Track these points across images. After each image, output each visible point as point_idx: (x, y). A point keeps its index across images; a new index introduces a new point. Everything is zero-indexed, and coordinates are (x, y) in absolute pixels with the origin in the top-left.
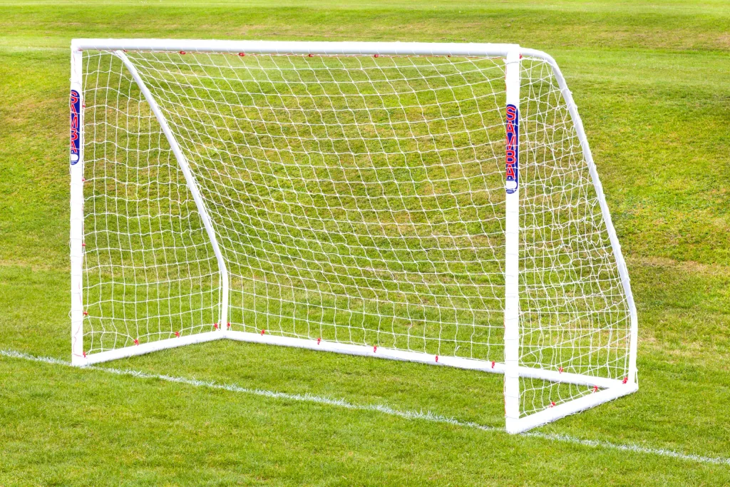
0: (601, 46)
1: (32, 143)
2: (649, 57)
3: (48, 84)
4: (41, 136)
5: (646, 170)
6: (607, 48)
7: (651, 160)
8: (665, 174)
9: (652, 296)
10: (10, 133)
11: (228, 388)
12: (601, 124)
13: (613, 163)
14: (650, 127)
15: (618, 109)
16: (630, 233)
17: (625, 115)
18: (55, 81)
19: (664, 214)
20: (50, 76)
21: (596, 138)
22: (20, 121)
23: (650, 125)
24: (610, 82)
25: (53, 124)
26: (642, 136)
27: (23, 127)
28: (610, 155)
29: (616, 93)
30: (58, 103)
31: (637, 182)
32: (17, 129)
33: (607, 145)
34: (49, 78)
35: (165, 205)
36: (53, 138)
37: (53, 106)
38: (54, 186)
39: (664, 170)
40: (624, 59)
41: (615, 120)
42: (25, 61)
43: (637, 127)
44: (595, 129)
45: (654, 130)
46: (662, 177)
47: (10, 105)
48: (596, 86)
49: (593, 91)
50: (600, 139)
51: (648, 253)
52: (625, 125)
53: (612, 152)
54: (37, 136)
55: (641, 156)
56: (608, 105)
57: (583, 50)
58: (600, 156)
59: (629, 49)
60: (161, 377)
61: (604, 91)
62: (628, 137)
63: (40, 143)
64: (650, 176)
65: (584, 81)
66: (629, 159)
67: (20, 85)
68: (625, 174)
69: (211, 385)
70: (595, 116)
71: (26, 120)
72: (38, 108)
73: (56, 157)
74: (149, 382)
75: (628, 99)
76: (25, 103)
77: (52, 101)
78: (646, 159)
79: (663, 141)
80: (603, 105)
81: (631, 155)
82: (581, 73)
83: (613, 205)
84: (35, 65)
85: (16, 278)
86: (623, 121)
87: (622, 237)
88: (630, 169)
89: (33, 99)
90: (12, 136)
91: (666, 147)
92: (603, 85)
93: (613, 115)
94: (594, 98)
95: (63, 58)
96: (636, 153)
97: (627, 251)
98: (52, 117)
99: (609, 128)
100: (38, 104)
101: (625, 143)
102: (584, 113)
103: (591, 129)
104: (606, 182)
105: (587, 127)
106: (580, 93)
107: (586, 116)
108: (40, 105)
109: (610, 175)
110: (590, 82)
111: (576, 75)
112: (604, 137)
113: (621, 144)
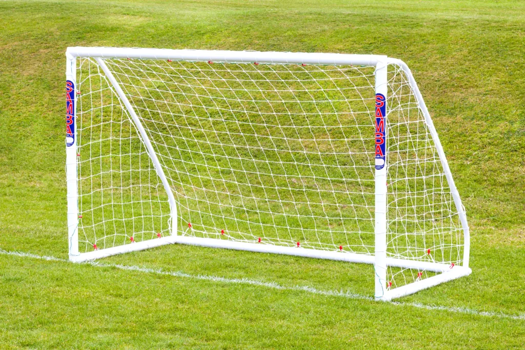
3: (13, 29)
4: (7, 73)
11: (174, 274)
12: (497, 56)
13: (508, 89)
15: (513, 44)
16: (522, 147)
17: (518, 48)
18: (19, 26)
20: (14, 22)
24: (505, 21)
25: (17, 63)
28: (505, 83)
29: (511, 30)
30: (22, 45)
33: (502, 74)
34: (14, 24)
35: (116, 130)
36: (17, 75)
37: (17, 48)
38: (19, 116)
41: (510, 53)
44: (491, 61)
48: (493, 24)
49: (491, 28)
50: (496, 69)
52: (519, 56)
53: (507, 80)
54: (4, 73)
56: (504, 40)
58: (496, 83)
60: (117, 266)
61: (499, 28)
63: (7, 79)
65: (483, 20)
68: (518, 98)
69: (159, 272)
70: (492, 49)
72: (4, 49)
73: (21, 91)
75: (521, 34)
77: (16, 43)
80: (499, 40)
82: (480, 14)
83: (508, 124)
86: (517, 53)
87: (516, 151)
92: (499, 24)
93: (508, 49)
94: (492, 34)
95: (26, 7)
97: (520, 162)
98: (16, 57)
99: (505, 59)
100: (4, 46)
101: (519, 72)
102: (482, 47)
103: (488, 61)
104: (501, 105)
105: (485, 59)
106: (479, 30)
107: (484, 50)
108: (6, 47)
109: (505, 99)
110: (488, 21)
111: (475, 16)
112: (500, 67)
113: (515, 73)
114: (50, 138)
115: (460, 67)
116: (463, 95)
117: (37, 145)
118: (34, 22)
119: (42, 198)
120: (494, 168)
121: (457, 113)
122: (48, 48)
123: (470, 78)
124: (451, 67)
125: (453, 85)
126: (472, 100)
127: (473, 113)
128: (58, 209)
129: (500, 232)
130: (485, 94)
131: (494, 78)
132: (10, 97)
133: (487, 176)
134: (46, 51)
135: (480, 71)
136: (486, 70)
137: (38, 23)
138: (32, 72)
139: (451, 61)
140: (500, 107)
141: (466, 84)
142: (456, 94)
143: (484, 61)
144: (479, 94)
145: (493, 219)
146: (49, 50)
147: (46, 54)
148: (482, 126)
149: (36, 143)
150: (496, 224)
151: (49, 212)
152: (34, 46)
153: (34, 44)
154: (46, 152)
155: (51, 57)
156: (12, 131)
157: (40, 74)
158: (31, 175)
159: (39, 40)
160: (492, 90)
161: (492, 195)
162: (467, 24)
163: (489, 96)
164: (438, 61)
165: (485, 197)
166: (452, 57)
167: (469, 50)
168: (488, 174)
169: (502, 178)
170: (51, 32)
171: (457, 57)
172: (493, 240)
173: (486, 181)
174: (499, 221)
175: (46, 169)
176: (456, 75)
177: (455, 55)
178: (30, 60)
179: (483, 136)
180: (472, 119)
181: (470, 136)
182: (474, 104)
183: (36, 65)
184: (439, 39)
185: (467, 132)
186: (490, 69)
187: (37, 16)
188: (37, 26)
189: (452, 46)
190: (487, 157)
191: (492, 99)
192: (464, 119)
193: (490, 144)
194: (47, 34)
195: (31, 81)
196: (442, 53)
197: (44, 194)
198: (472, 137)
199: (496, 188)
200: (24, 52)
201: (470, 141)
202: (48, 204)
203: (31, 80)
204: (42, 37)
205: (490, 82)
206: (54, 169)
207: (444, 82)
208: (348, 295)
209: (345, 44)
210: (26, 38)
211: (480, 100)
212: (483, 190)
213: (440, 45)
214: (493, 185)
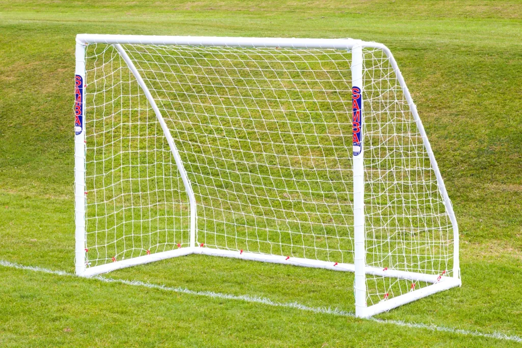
0: (466, 17)
1: (21, 97)
2: (505, 25)
3: (35, 50)
4: (28, 91)
5: (504, 115)
6: (471, 19)
7: (507, 108)
8: (518, 118)
9: (509, 215)
10: (4, 88)
11: (176, 290)
12: (467, 79)
13: (477, 110)
14: (506, 81)
15: (481, 67)
16: (491, 165)
17: (486, 72)
18: (40, 47)
19: (519, 149)
20: (35, 43)
21: (463, 91)
22: (12, 79)
23: (506, 79)
24: (473, 46)
25: (37, 81)
26: (499, 89)
27: (14, 84)
28: (474, 104)
29: (478, 54)
30: (42, 64)
31: (497, 125)
32: (9, 85)
33: (472, 96)
34: (35, 45)
35: (125, 145)
36: (37, 92)
37: (38, 67)
38: (38, 131)
39: (518, 115)
40: (484, 27)
41: (478, 76)
42: (17, 31)
43: (496, 81)
44: (462, 83)
45: (509, 83)
46: (516, 120)
47: (4, 66)
48: (463, 49)
49: (460, 53)
50: (466, 91)
51: (506, 181)
52: (486, 79)
53: (476, 101)
54: (25, 91)
55: (499, 105)
56: (472, 64)
57: (452, 20)
58: (467, 104)
59: (489, 19)
60: (123, 281)
61: (468, 53)
62: (489, 89)
63: (27, 96)
64: (506, 120)
65: (453, 45)
66: (490, 107)
67: (12, 51)
68: (486, 119)
69: (162, 288)
70: (462, 73)
71: (16, 78)
72: (26, 68)
73: (39, 107)
74: (113, 286)
75: (488, 59)
76: (16, 65)
77: (37, 63)
78: (503, 107)
79: (516, 92)
80: (468, 64)
81: (491, 104)
82: (451, 38)
83: (478, 143)
84: (24, 34)
85: (7, 203)
86: (485, 77)
87: (486, 168)
88: (491, 114)
89: (22, 62)
90: (6, 91)
91: (519, 97)
92: (468, 48)
93: (476, 72)
94: (462, 58)
95: (46, 29)
96: (495, 101)
97: (490, 180)
98: (37, 76)
99: (473, 82)
100: (26, 66)
101: (486, 94)
102: (453, 71)
103: (459, 83)
104: (471, 125)
105: (456, 81)
106: (450, 55)
107: (455, 73)
108: (28, 66)
109: (475, 119)
110: (458, 46)
111: (446, 40)
112: (470, 90)
113: (483, 95)
114: (65, 152)
115: (434, 89)
116: (437, 115)
117: (53, 158)
118: (53, 43)
119: (56, 211)
120: (466, 184)
121: (431, 132)
122: (65, 67)
123: (443, 99)
124: (426, 89)
125: (428, 106)
126: (445, 120)
127: (446, 132)
128: (70, 221)
129: (473, 246)
130: (456, 115)
131: (464, 100)
132: (29, 113)
133: (460, 193)
134: (64, 71)
135: (452, 93)
136: (457, 92)
137: (57, 44)
138: (50, 90)
139: (426, 83)
140: (470, 127)
141: (439, 105)
142: (431, 114)
143: (455, 83)
144: (451, 115)
145: (467, 234)
146: (66, 69)
147: (63, 73)
148: (455, 145)
149: (52, 157)
150: (470, 239)
151: (63, 225)
152: (53, 66)
153: (53, 64)
154: (61, 166)
155: (68, 76)
156: (31, 145)
157: (58, 92)
158: (47, 187)
159: (58, 60)
160: (463, 111)
161: (465, 211)
162: (439, 49)
163: (460, 116)
164: (414, 83)
165: (458, 212)
166: (426, 80)
167: (441, 73)
168: (461, 190)
169: (474, 194)
170: (69, 53)
171: (431, 79)
172: (467, 254)
173: (459, 196)
174: (472, 236)
175: (61, 182)
176: (430, 96)
177: (430, 77)
178: (49, 78)
179: (456, 154)
180: (446, 138)
181: (444, 154)
182: (448, 124)
183: (54, 84)
184: (414, 62)
185: (441, 150)
186: (461, 91)
187: (56, 37)
188: (56, 47)
189: (427, 69)
190: (459, 174)
191: (462, 119)
192: (439, 138)
193: (462, 161)
194: (65, 54)
195: (49, 99)
196: (417, 75)
197: (59, 206)
198: (446, 155)
199: (468, 204)
200: (44, 71)
201: (444, 159)
202: (61, 216)
203: (49, 97)
204: (60, 58)
205: (460, 103)
206: (67, 182)
207: (420, 102)
208: (335, 313)
209: (331, 66)
210: (46, 58)
211: (452, 120)
212: (457, 206)
213: (415, 68)
214: (465, 201)
